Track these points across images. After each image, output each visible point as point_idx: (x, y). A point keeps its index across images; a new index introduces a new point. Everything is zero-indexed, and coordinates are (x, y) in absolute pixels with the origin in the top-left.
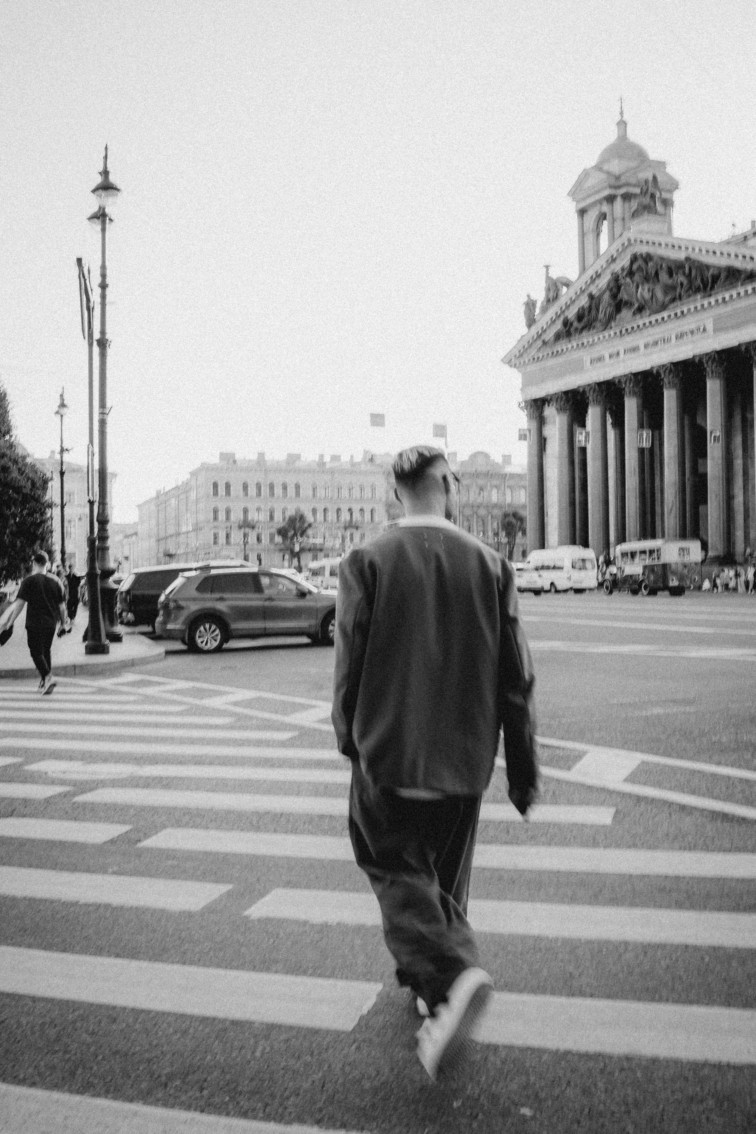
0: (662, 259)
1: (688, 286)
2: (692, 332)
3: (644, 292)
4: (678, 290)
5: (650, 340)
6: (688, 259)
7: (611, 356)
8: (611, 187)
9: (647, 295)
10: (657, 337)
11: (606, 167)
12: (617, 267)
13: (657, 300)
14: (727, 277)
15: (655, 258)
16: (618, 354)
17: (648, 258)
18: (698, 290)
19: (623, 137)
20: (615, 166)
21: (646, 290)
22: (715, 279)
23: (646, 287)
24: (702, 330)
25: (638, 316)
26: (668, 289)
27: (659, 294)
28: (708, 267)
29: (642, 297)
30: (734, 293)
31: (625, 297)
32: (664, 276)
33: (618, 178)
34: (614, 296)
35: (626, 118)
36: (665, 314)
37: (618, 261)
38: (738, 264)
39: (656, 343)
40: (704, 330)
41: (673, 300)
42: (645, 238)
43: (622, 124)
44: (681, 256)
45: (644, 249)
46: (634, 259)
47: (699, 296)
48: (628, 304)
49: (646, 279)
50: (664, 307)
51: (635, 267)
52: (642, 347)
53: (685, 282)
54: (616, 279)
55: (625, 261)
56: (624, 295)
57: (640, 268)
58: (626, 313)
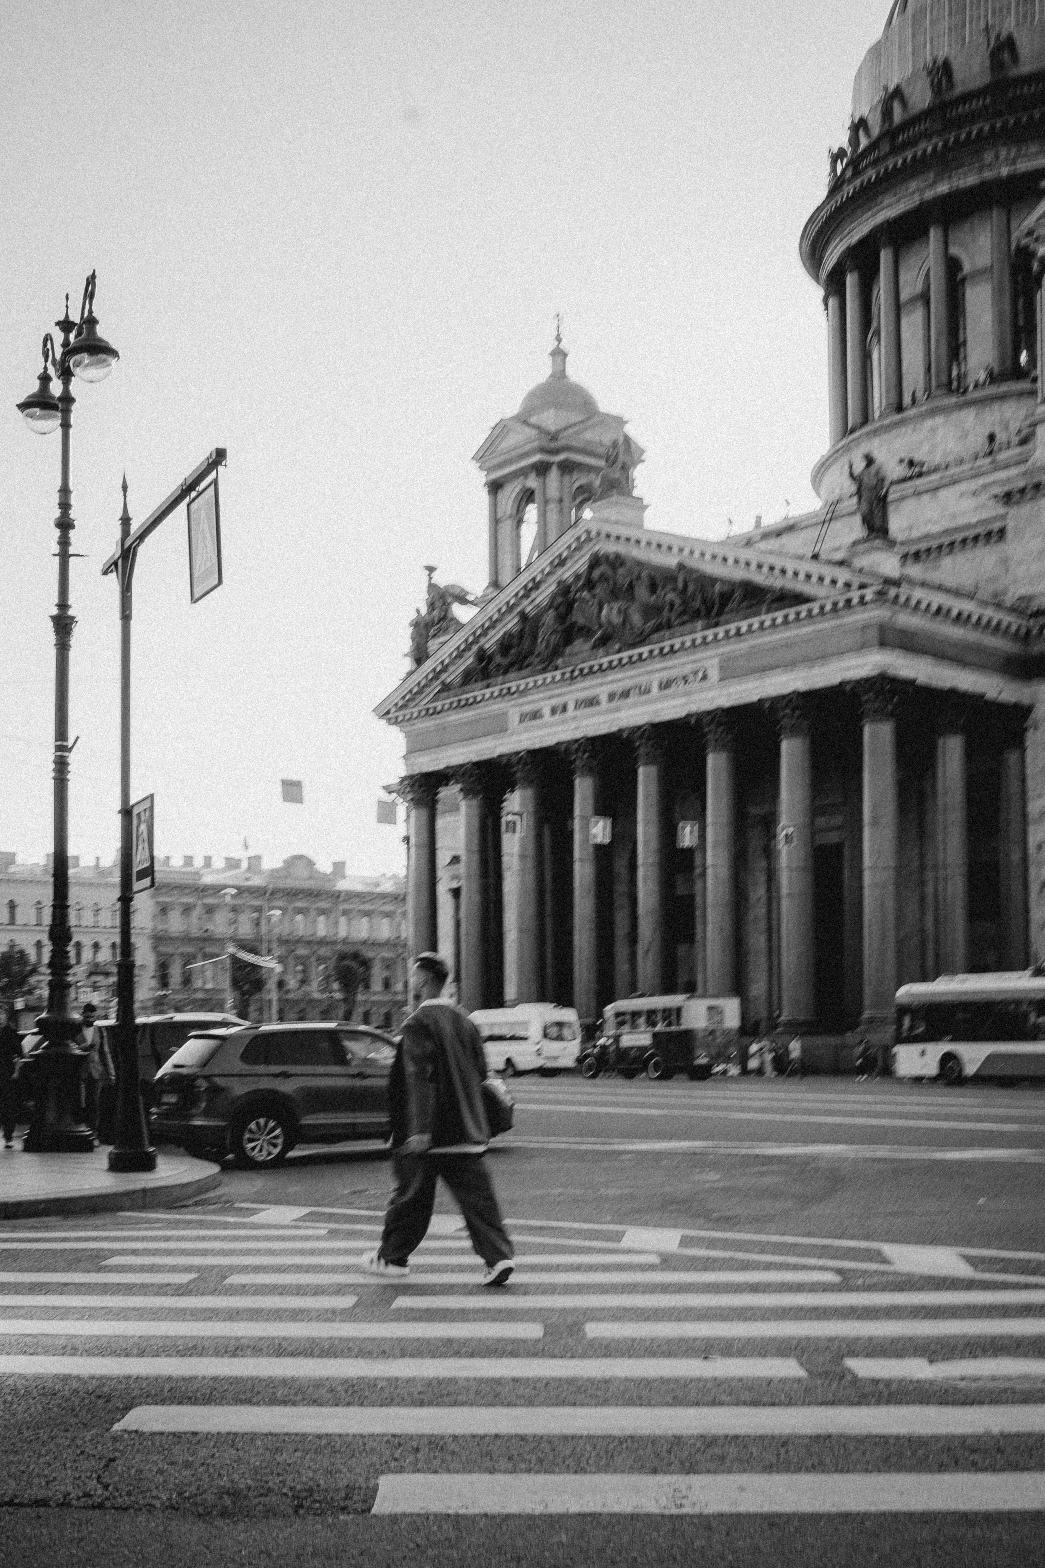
0: (639, 564)
1: (681, 608)
2: (685, 679)
3: (611, 613)
4: (665, 613)
5: (618, 687)
6: (681, 567)
7: (554, 711)
8: (542, 450)
9: (616, 620)
10: (628, 684)
11: (534, 420)
12: (567, 573)
13: (632, 628)
14: (745, 597)
15: (628, 565)
16: (564, 709)
17: (617, 562)
18: (696, 615)
19: (560, 375)
20: (550, 420)
21: (615, 611)
22: (725, 598)
23: (616, 606)
24: (700, 675)
25: (601, 651)
26: (649, 611)
27: (636, 618)
28: (713, 580)
29: (610, 622)
30: (755, 622)
31: (581, 621)
32: (642, 592)
33: (554, 437)
34: (562, 618)
35: (564, 345)
36: (645, 650)
37: (569, 564)
38: (760, 579)
39: (626, 694)
40: (705, 677)
41: (658, 629)
42: (615, 531)
43: (559, 355)
44: (671, 561)
45: (611, 548)
46: (595, 561)
47: (699, 624)
48: (586, 632)
49: (614, 594)
50: (642, 639)
51: (596, 574)
52: (604, 698)
53: (678, 602)
54: (564, 589)
55: (580, 564)
56: (578, 618)
57: (603, 578)
58: (581, 646)
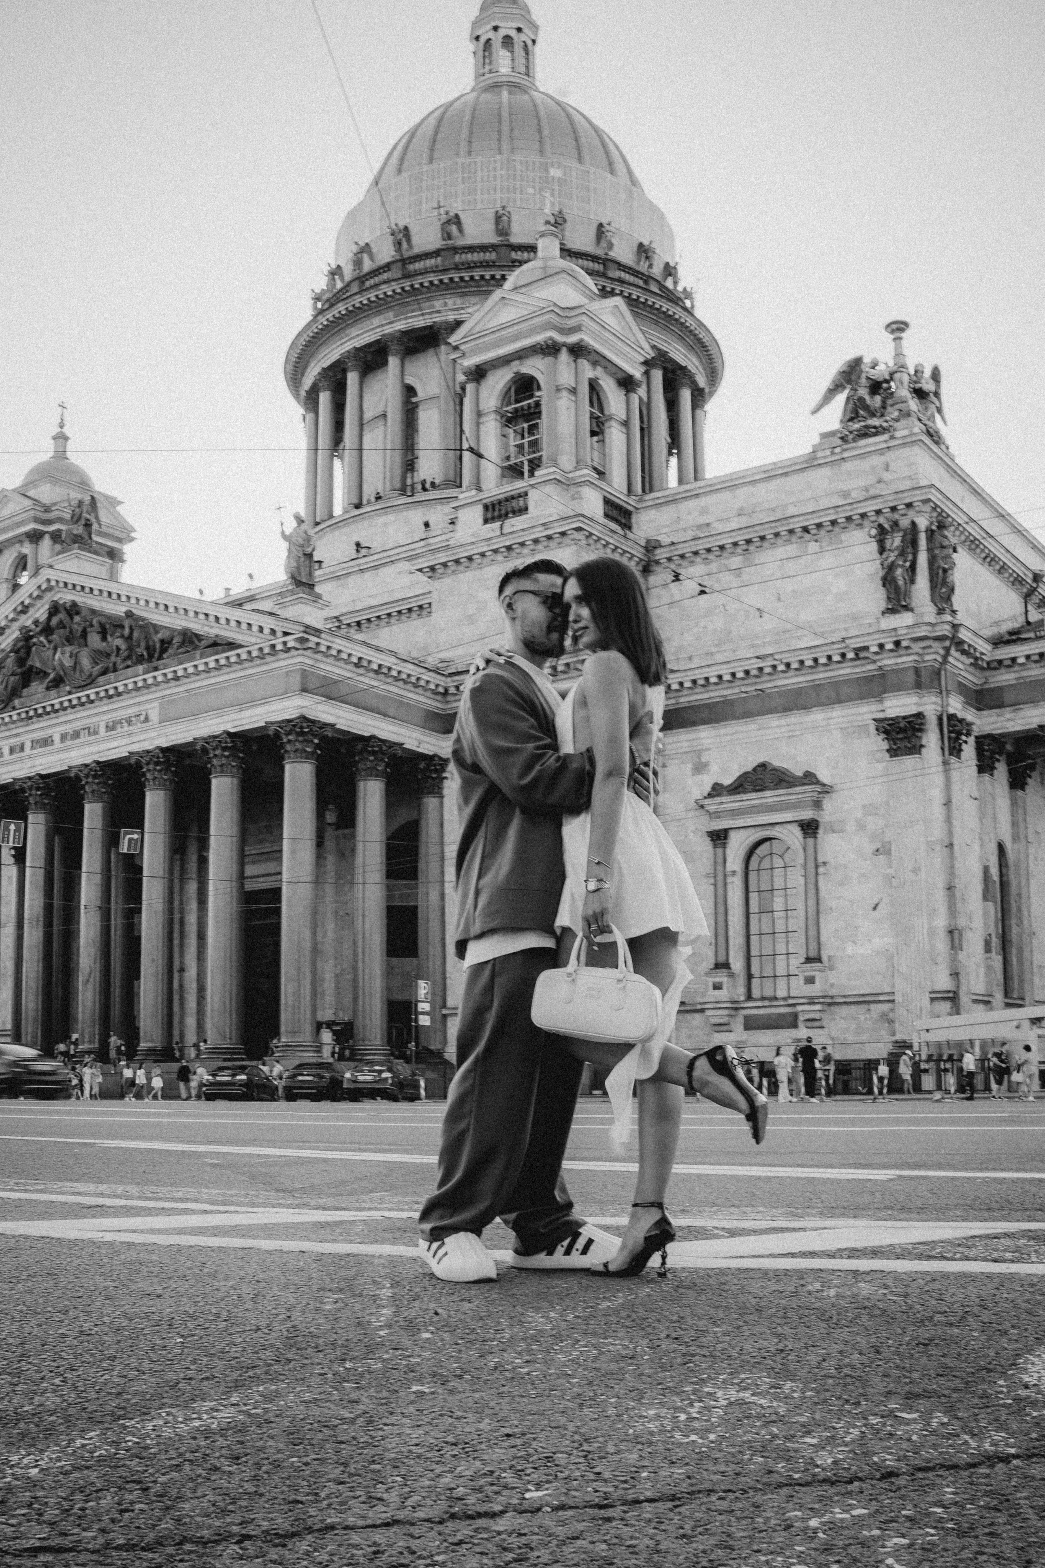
0: (94, 612)
1: (126, 654)
2: (129, 722)
3: (63, 657)
4: (113, 659)
5: (68, 728)
6: (129, 614)
7: (12, 751)
8: (36, 520)
9: (68, 663)
10: (78, 725)
11: (31, 493)
13: (82, 671)
14: (182, 644)
15: (84, 613)
16: (22, 748)
17: (73, 609)
18: (140, 660)
19: (61, 455)
20: (46, 493)
21: (68, 655)
22: (165, 644)
23: (68, 649)
24: (142, 718)
25: (53, 693)
26: (98, 656)
27: (85, 662)
28: (156, 628)
29: (62, 664)
30: (189, 666)
31: (38, 665)
32: (94, 639)
33: (47, 509)
34: (21, 662)
35: (67, 430)
36: (91, 692)
37: (31, 611)
38: (197, 626)
39: (76, 735)
40: (147, 719)
41: (104, 672)
42: (72, 579)
43: (61, 438)
44: (119, 610)
45: (66, 597)
46: (55, 609)
47: (140, 668)
48: (40, 674)
49: (69, 640)
50: (91, 682)
51: (54, 621)
52: (57, 738)
53: (123, 647)
54: (27, 637)
55: (40, 612)
57: (61, 625)
58: (37, 687)
